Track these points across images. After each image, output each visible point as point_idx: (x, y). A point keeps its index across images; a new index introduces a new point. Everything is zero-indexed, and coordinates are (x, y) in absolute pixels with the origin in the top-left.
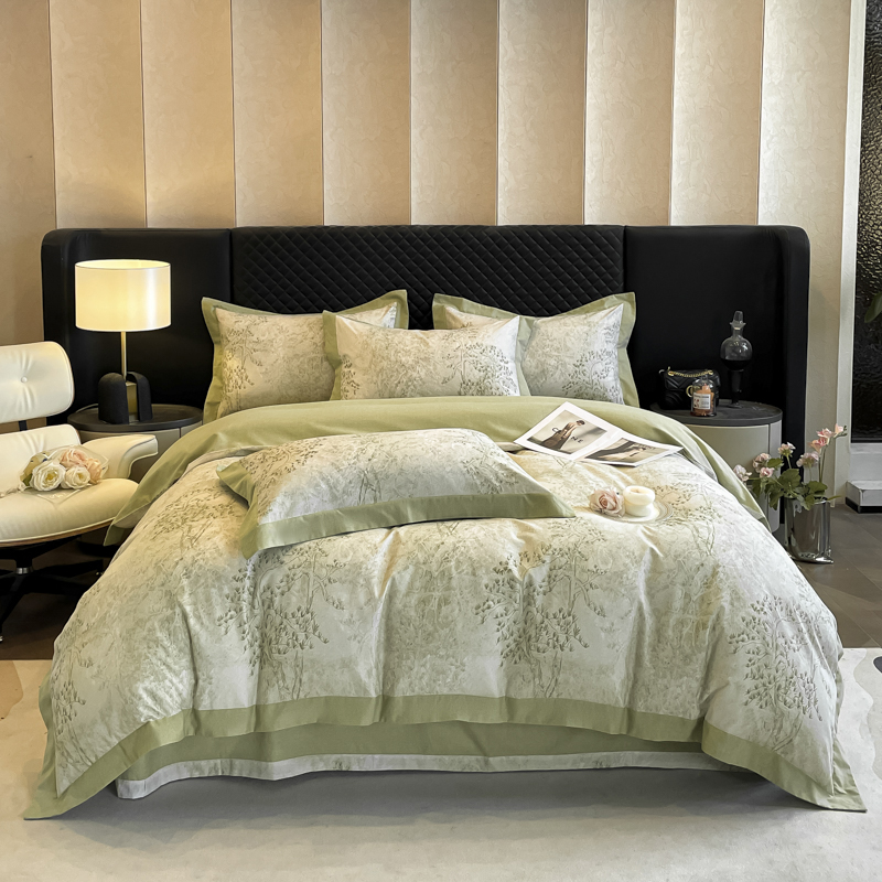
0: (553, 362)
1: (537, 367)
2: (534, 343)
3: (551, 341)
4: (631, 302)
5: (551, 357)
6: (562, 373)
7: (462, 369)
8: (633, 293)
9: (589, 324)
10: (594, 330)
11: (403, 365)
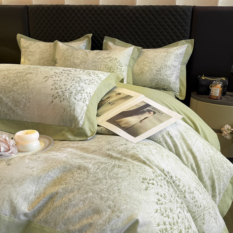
0: (147, 68)
2: (140, 59)
4: (192, 44)
5: (146, 66)
6: (150, 74)
7: (99, 68)
8: (193, 39)
9: (168, 52)
10: (169, 55)
11: (75, 64)
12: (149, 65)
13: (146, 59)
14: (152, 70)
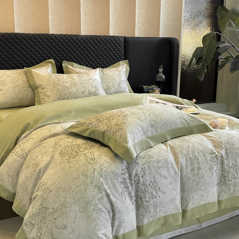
0: (111, 84)
1: (106, 87)
3: (109, 77)
4: (127, 63)
5: (110, 82)
6: (114, 88)
7: (88, 88)
8: (127, 60)
9: (119, 71)
10: (121, 73)
11: (66, 87)
12: (111, 81)
13: (108, 77)
14: (114, 85)
